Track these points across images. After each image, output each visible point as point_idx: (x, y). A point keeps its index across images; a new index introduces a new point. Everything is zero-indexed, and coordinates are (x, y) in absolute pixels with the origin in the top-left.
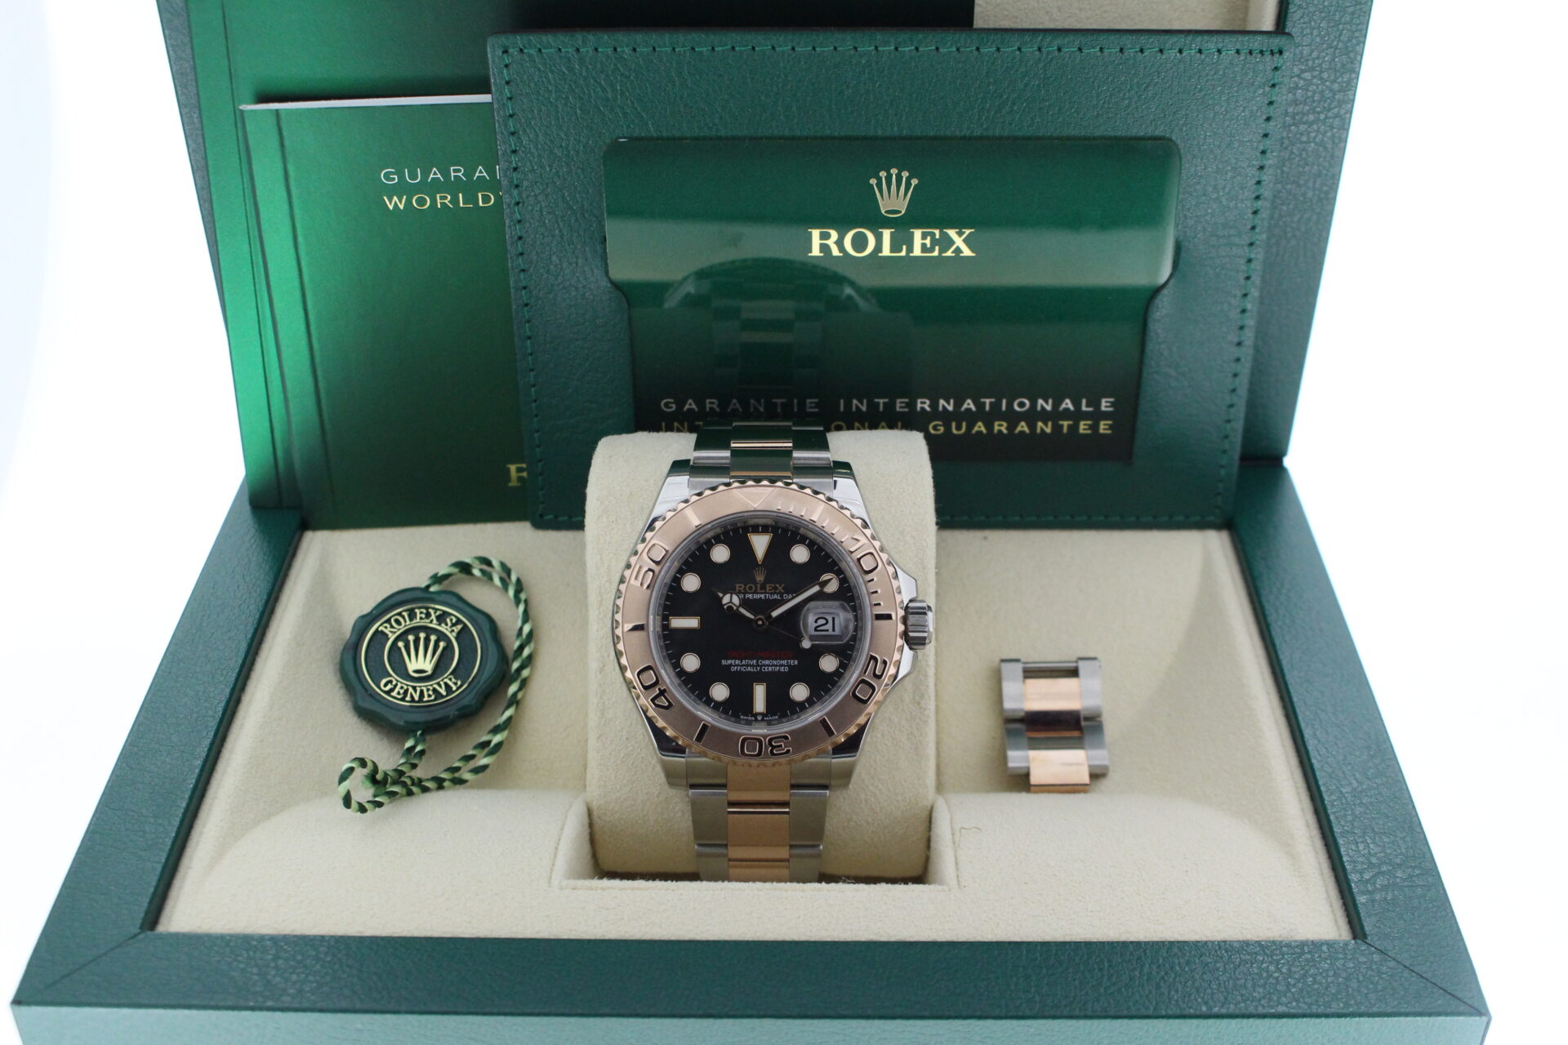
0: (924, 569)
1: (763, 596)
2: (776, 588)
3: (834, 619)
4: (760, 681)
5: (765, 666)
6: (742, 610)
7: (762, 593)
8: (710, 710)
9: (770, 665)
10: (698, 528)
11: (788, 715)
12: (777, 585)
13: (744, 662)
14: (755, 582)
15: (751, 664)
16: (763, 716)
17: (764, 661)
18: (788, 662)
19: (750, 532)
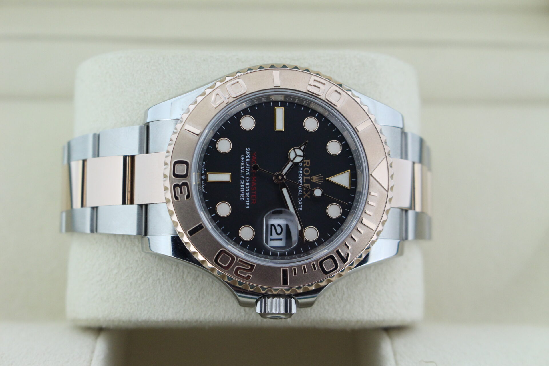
1: (301, 181)
2: (307, 192)
3: (281, 240)
4: (233, 177)
5: (245, 182)
6: (290, 164)
7: (303, 180)
8: (210, 138)
9: (245, 185)
10: (355, 131)
11: (205, 199)
13: (248, 165)
14: (310, 175)
15: (247, 171)
16: (206, 180)
17: (249, 181)
18: (248, 200)
19: (351, 171)
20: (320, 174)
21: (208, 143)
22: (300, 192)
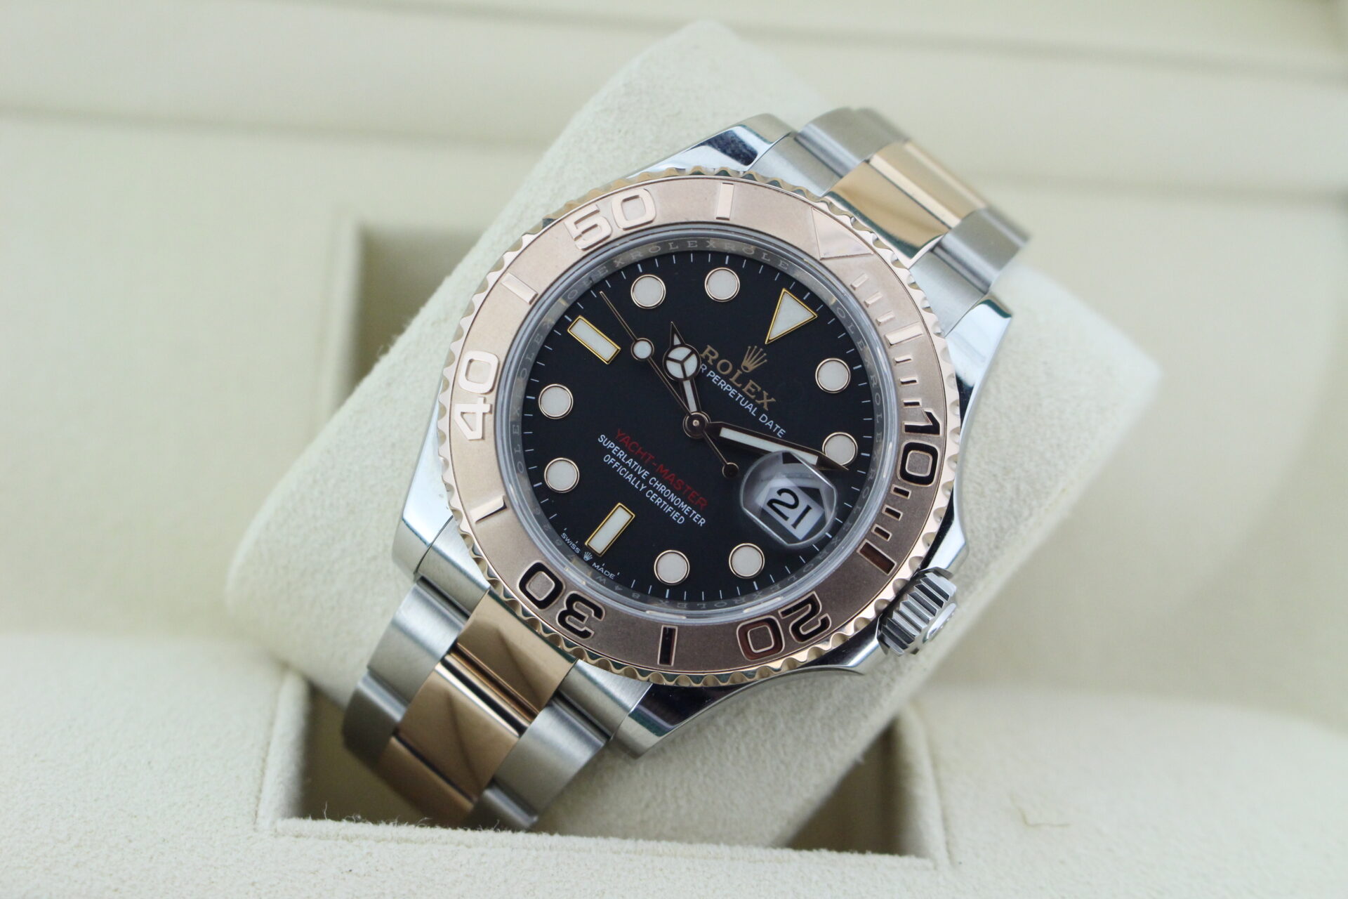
0: (997, 547)
1: (732, 391)
2: (760, 396)
3: (808, 509)
4: (630, 505)
6: (687, 386)
8: (528, 489)
9: (662, 495)
10: (722, 223)
11: (629, 585)
12: (765, 394)
13: (629, 462)
14: (737, 366)
15: (639, 473)
16: (596, 558)
17: (659, 483)
18: (691, 512)
19: (788, 289)
20: (749, 347)
21: (536, 499)
22: (750, 409)
